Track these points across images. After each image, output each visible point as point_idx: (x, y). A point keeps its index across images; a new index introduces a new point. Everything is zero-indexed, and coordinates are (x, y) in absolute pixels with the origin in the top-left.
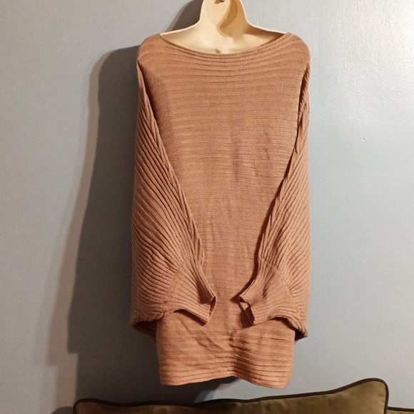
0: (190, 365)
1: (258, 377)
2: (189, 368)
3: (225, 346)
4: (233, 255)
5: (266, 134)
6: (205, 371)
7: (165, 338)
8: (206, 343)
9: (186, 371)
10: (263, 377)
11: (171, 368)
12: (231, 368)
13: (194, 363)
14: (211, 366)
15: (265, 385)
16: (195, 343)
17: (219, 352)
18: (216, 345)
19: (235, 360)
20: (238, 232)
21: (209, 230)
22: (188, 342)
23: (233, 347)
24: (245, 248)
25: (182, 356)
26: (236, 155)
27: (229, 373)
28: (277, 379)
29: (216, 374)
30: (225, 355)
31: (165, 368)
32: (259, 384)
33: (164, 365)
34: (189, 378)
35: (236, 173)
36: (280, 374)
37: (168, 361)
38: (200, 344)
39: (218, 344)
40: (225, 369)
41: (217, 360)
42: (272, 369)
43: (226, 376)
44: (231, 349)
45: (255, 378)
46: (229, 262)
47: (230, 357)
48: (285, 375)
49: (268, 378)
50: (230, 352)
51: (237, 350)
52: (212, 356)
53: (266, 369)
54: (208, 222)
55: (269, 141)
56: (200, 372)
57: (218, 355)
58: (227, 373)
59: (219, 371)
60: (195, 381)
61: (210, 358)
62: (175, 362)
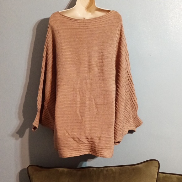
0: (71, 149)
1: (100, 153)
2: (70, 151)
3: (85, 141)
4: (88, 103)
5: (102, 53)
6: (77, 152)
7: (59, 138)
8: (77, 140)
9: (68, 152)
10: (101, 154)
11: (62, 151)
12: (88, 150)
13: (72, 148)
14: (79, 150)
15: (103, 157)
16: (72, 140)
17: (82, 144)
18: (81, 141)
19: (90, 147)
20: (90, 93)
21: (78, 93)
22: (69, 140)
23: (88, 141)
24: (93, 100)
25: (67, 145)
26: (89, 62)
27: (88, 152)
28: (108, 154)
29: (82, 153)
30: (86, 145)
31: (60, 150)
32: (100, 157)
33: (59, 149)
34: (70, 155)
35: (89, 69)
36: (109, 152)
37: (61, 148)
38: (74, 140)
39: (82, 140)
40: (86, 151)
41: (82, 147)
42: (106, 150)
43: (86, 154)
44: (88, 142)
45: (99, 154)
46: (86, 106)
47: (88, 146)
48: (111, 152)
49: (104, 154)
50: (88, 143)
51: (91, 142)
52: (80, 145)
53: (103, 150)
54: (78, 90)
55: (103, 56)
56: (75, 152)
57: (82, 145)
58: (87, 152)
59: (84, 152)
60: (73, 156)
61: (79, 146)
62: (64, 148)
